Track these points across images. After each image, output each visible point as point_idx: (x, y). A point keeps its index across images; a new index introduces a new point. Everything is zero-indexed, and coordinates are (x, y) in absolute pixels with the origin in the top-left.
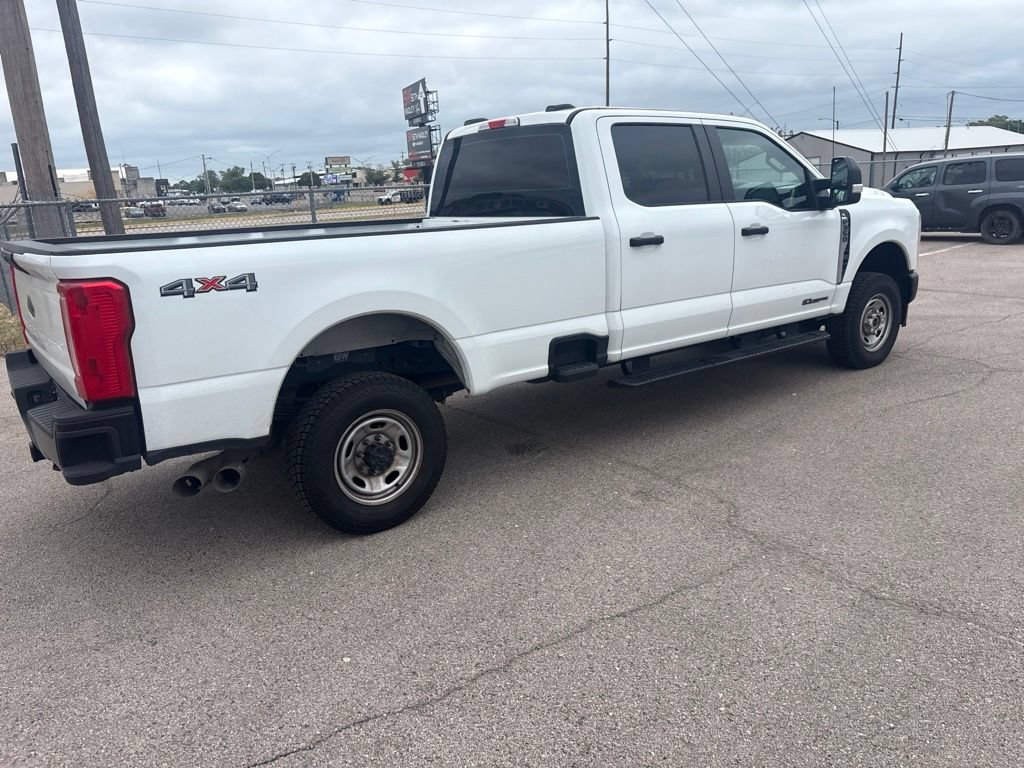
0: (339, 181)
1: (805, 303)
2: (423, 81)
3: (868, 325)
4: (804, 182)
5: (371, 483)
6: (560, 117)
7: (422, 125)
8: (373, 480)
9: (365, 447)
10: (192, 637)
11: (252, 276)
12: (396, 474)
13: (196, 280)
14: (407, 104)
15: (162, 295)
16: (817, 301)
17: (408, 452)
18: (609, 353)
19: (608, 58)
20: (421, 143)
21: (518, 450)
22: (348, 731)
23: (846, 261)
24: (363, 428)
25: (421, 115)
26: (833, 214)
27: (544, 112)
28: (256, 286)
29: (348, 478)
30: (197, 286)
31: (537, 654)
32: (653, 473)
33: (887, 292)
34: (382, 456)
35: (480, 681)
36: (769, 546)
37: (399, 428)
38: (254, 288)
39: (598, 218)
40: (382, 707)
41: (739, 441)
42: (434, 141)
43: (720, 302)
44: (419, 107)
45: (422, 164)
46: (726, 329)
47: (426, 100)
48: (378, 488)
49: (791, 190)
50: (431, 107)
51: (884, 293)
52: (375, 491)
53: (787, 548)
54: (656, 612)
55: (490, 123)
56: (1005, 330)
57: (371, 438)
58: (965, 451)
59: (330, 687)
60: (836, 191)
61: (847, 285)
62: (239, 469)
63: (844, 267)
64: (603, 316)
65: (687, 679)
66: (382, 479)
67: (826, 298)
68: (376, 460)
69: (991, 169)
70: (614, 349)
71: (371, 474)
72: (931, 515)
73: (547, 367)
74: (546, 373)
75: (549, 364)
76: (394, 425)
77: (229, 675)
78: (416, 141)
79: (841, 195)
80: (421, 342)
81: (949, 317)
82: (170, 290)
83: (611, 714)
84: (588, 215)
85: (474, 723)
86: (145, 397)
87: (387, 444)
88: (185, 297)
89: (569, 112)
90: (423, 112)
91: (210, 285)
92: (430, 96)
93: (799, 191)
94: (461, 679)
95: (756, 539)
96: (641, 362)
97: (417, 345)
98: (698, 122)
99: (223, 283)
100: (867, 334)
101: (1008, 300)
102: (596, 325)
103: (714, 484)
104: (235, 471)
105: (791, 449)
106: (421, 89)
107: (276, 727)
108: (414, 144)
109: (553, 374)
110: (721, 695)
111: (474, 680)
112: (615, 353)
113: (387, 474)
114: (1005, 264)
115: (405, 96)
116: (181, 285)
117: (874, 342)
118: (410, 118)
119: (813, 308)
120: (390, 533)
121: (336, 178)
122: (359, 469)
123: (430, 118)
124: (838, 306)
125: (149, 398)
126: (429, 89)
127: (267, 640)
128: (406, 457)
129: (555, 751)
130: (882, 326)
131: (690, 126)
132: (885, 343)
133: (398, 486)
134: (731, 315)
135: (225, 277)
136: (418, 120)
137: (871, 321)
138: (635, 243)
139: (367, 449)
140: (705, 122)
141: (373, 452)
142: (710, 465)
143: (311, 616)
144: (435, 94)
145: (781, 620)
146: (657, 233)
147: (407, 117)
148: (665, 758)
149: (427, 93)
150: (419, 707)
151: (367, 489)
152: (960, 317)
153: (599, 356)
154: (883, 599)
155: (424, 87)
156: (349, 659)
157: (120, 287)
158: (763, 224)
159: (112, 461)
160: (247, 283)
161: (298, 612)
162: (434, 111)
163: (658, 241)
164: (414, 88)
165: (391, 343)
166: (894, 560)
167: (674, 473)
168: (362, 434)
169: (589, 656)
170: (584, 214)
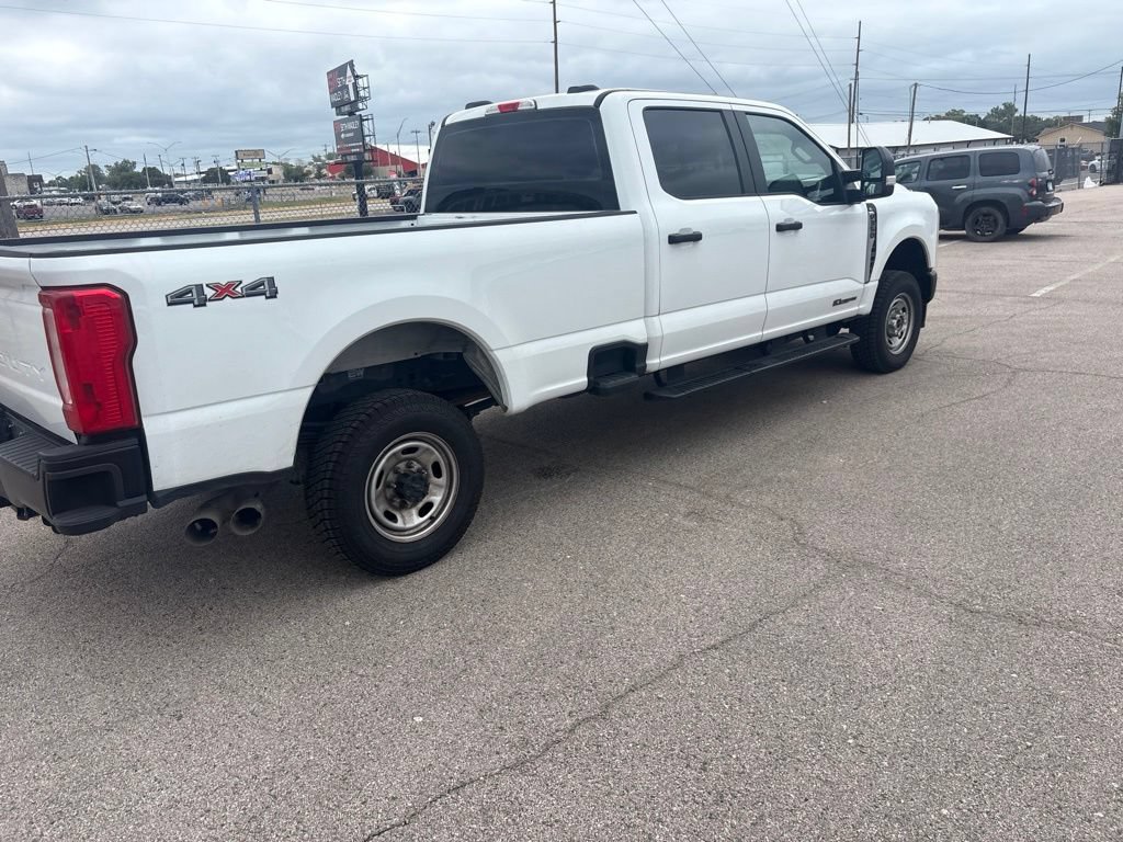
0: (253, 178)
1: (835, 303)
2: (351, 63)
3: (891, 327)
4: (831, 173)
5: (403, 517)
6: (587, 99)
7: (351, 114)
8: (405, 513)
9: (396, 476)
10: (224, 707)
11: (271, 280)
12: (429, 506)
13: (207, 285)
14: (333, 89)
15: (169, 304)
16: (846, 301)
17: (443, 480)
18: (648, 362)
19: (555, 42)
20: (351, 134)
21: (545, 473)
22: (444, 800)
23: (873, 258)
24: (394, 454)
25: (350, 103)
26: (860, 208)
27: (566, 94)
28: (277, 292)
29: (379, 512)
30: (209, 293)
31: (633, 696)
32: (699, 492)
33: (910, 291)
34: (417, 486)
35: (579, 731)
36: (847, 564)
37: (432, 453)
38: (274, 295)
39: (635, 212)
40: (476, 770)
41: (781, 454)
42: (366, 132)
43: (754, 304)
44: (348, 93)
45: (353, 158)
46: (761, 333)
47: (355, 86)
48: (412, 523)
49: (818, 183)
50: (362, 93)
51: (907, 293)
52: (408, 526)
53: (865, 564)
54: (750, 642)
55: (500, 107)
56: (1015, 330)
57: (402, 466)
58: (1014, 455)
59: (409, 751)
60: (866, 184)
61: (874, 284)
62: (258, 507)
63: (872, 265)
64: (642, 320)
65: (804, 712)
66: (414, 512)
67: (854, 298)
68: (407, 491)
69: (975, 163)
70: (652, 358)
71: (403, 507)
72: (999, 522)
73: (586, 379)
74: (585, 386)
75: (588, 375)
76: (428, 449)
77: (282, 747)
78: (345, 132)
79: (872, 188)
80: (446, 355)
81: (956, 317)
82: (177, 299)
83: (734, 756)
84: (622, 209)
85: (587, 779)
86: (150, 426)
87: (419, 471)
88: (195, 306)
89: (595, 94)
90: (353, 98)
91: (225, 291)
92: (360, 80)
93: (826, 183)
94: (557, 731)
95: (829, 556)
96: (676, 371)
97: (441, 357)
98: (727, 107)
99: (238, 289)
100: (890, 336)
101: (1008, 299)
102: (634, 332)
103: (768, 500)
104: (253, 509)
105: (837, 460)
106: (349, 73)
107: (358, 803)
108: (343, 136)
109: (593, 387)
110: (845, 727)
111: (572, 731)
112: (654, 362)
113: (420, 505)
114: (995, 262)
115: (330, 80)
116: (191, 292)
117: (897, 344)
118: (337, 106)
119: (843, 309)
120: (426, 572)
121: (249, 174)
122: (390, 501)
123: (360, 106)
124: (865, 307)
125: (154, 428)
126: (358, 73)
127: (317, 703)
128: (440, 486)
129: (685, 802)
130: (905, 327)
131: (720, 111)
132: (907, 347)
133: (432, 519)
134: (765, 319)
135: (241, 282)
136: (347, 108)
137: (895, 321)
138: (674, 240)
139: (398, 478)
140: (735, 108)
141: (407, 481)
142: (757, 480)
143: (361, 672)
144: (365, 78)
145: (882, 641)
146: (695, 229)
147: (334, 105)
148: (806, 800)
149: (357, 77)
150: (519, 766)
151: (399, 524)
152: (966, 316)
153: (638, 366)
154: (978, 612)
155: (353, 71)
156: (421, 719)
157: (118, 296)
158: (796, 219)
159: (115, 505)
160: (265, 288)
161: (344, 669)
162: (365, 98)
163: (696, 237)
164: (341, 71)
165: (413, 356)
166: (977, 571)
167: (722, 491)
168: (394, 461)
169: (691, 695)
170: (618, 208)
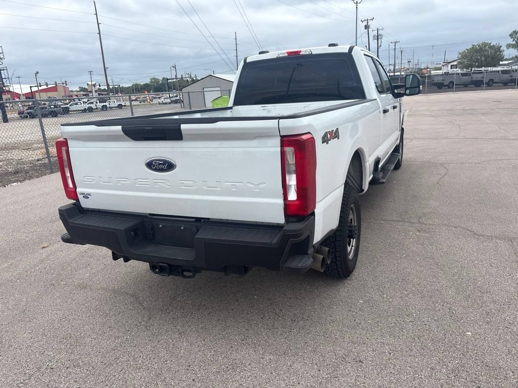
11: (338, 130)
12: (350, 241)
13: (328, 132)
15: (322, 143)
19: (99, 33)
23: (400, 121)
27: (327, 47)
39: (376, 99)
48: (348, 250)
55: (288, 53)
61: (400, 132)
63: (400, 124)
70: (380, 164)
73: (373, 174)
79: (409, 92)
82: (324, 140)
89: (347, 46)
91: (331, 135)
116: (325, 136)
124: (399, 142)
138: (385, 112)
153: (378, 168)
160: (337, 134)
163: (388, 111)
170: (367, 99)
